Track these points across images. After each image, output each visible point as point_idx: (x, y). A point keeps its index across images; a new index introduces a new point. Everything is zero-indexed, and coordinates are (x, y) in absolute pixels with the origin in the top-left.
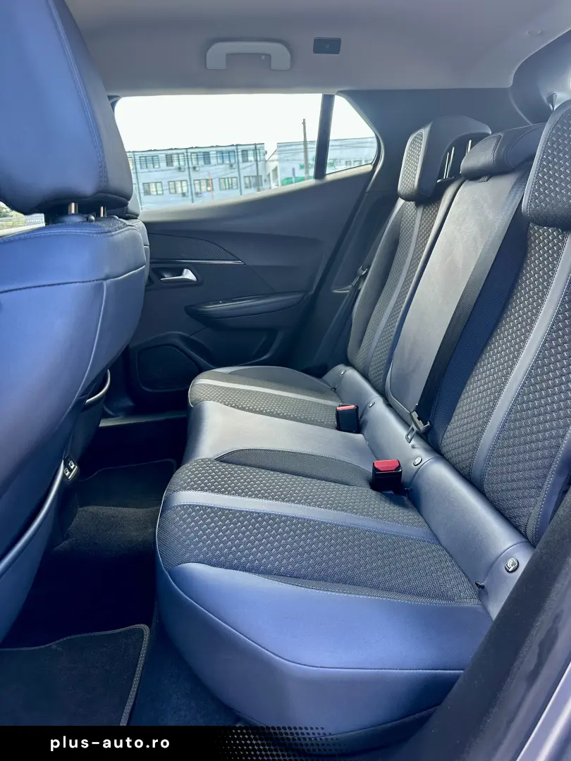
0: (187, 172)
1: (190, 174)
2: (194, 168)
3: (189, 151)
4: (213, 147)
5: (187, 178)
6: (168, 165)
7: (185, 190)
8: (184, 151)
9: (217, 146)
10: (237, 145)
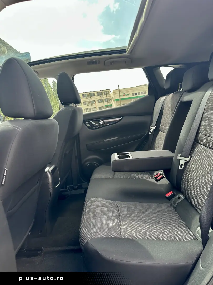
0: (88, 99)
1: (89, 100)
2: (90, 98)
3: (89, 93)
4: (95, 91)
5: (88, 100)
6: (83, 97)
7: (88, 104)
8: (87, 93)
9: (96, 91)
10: (102, 90)
